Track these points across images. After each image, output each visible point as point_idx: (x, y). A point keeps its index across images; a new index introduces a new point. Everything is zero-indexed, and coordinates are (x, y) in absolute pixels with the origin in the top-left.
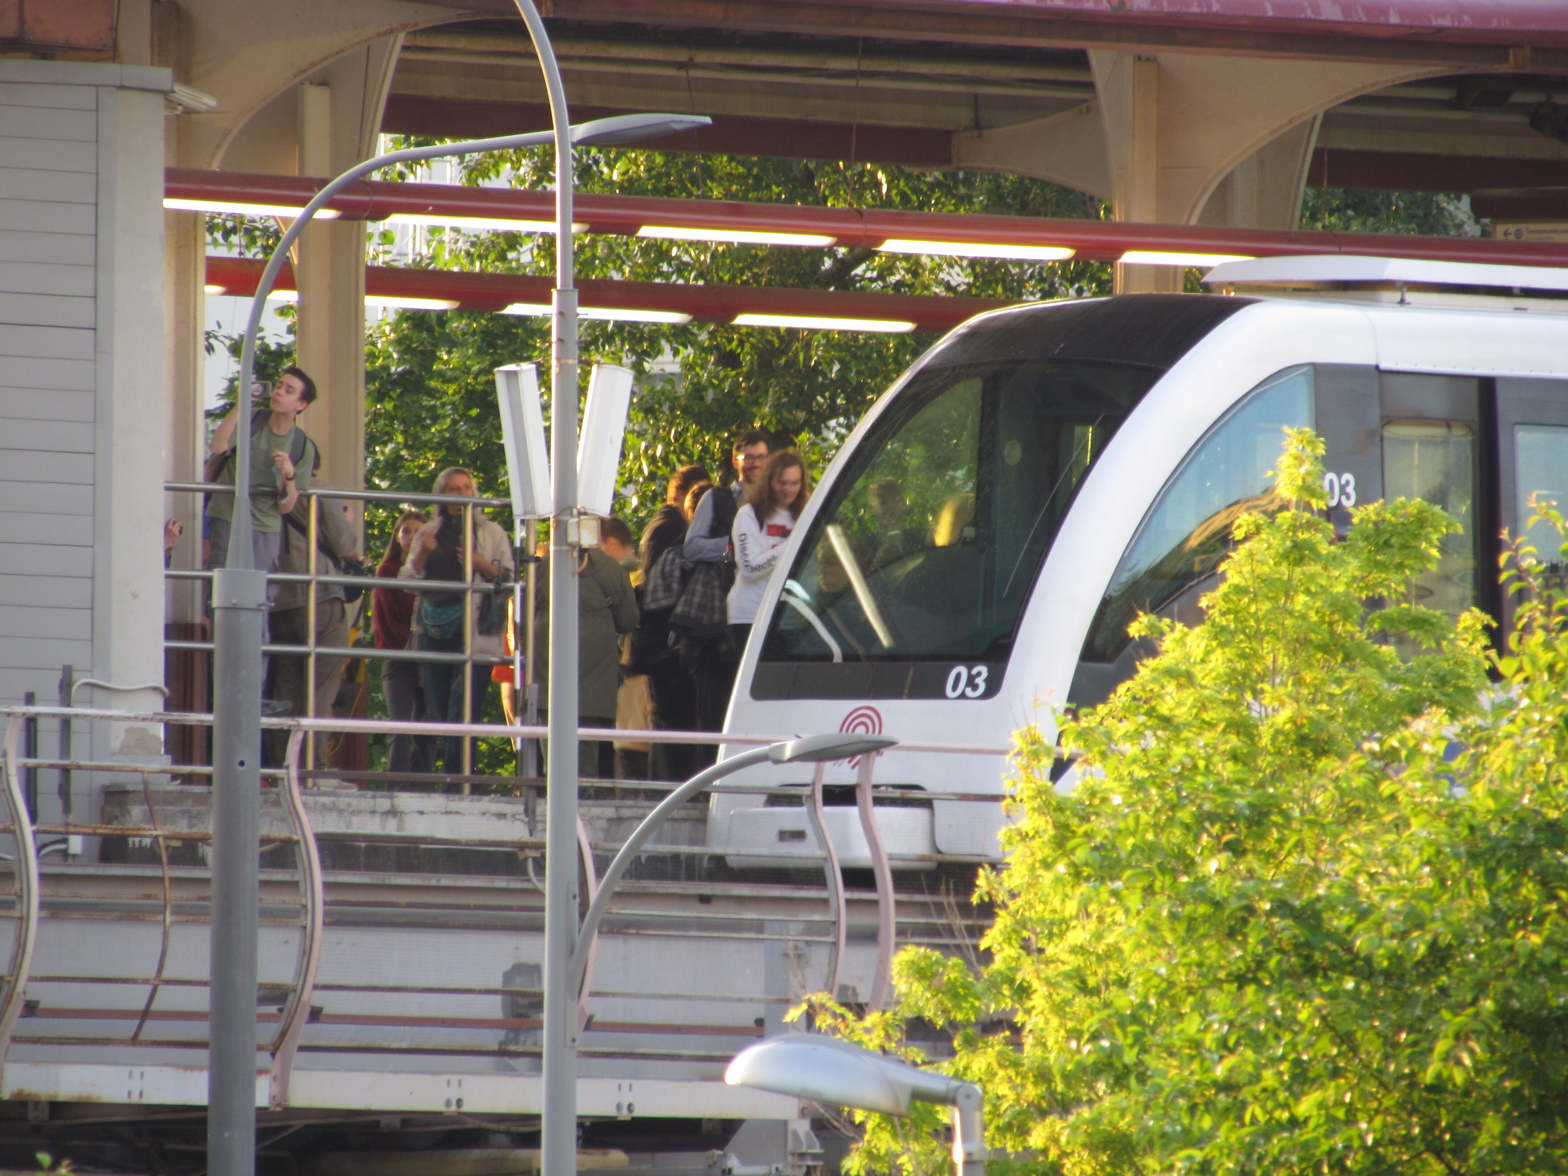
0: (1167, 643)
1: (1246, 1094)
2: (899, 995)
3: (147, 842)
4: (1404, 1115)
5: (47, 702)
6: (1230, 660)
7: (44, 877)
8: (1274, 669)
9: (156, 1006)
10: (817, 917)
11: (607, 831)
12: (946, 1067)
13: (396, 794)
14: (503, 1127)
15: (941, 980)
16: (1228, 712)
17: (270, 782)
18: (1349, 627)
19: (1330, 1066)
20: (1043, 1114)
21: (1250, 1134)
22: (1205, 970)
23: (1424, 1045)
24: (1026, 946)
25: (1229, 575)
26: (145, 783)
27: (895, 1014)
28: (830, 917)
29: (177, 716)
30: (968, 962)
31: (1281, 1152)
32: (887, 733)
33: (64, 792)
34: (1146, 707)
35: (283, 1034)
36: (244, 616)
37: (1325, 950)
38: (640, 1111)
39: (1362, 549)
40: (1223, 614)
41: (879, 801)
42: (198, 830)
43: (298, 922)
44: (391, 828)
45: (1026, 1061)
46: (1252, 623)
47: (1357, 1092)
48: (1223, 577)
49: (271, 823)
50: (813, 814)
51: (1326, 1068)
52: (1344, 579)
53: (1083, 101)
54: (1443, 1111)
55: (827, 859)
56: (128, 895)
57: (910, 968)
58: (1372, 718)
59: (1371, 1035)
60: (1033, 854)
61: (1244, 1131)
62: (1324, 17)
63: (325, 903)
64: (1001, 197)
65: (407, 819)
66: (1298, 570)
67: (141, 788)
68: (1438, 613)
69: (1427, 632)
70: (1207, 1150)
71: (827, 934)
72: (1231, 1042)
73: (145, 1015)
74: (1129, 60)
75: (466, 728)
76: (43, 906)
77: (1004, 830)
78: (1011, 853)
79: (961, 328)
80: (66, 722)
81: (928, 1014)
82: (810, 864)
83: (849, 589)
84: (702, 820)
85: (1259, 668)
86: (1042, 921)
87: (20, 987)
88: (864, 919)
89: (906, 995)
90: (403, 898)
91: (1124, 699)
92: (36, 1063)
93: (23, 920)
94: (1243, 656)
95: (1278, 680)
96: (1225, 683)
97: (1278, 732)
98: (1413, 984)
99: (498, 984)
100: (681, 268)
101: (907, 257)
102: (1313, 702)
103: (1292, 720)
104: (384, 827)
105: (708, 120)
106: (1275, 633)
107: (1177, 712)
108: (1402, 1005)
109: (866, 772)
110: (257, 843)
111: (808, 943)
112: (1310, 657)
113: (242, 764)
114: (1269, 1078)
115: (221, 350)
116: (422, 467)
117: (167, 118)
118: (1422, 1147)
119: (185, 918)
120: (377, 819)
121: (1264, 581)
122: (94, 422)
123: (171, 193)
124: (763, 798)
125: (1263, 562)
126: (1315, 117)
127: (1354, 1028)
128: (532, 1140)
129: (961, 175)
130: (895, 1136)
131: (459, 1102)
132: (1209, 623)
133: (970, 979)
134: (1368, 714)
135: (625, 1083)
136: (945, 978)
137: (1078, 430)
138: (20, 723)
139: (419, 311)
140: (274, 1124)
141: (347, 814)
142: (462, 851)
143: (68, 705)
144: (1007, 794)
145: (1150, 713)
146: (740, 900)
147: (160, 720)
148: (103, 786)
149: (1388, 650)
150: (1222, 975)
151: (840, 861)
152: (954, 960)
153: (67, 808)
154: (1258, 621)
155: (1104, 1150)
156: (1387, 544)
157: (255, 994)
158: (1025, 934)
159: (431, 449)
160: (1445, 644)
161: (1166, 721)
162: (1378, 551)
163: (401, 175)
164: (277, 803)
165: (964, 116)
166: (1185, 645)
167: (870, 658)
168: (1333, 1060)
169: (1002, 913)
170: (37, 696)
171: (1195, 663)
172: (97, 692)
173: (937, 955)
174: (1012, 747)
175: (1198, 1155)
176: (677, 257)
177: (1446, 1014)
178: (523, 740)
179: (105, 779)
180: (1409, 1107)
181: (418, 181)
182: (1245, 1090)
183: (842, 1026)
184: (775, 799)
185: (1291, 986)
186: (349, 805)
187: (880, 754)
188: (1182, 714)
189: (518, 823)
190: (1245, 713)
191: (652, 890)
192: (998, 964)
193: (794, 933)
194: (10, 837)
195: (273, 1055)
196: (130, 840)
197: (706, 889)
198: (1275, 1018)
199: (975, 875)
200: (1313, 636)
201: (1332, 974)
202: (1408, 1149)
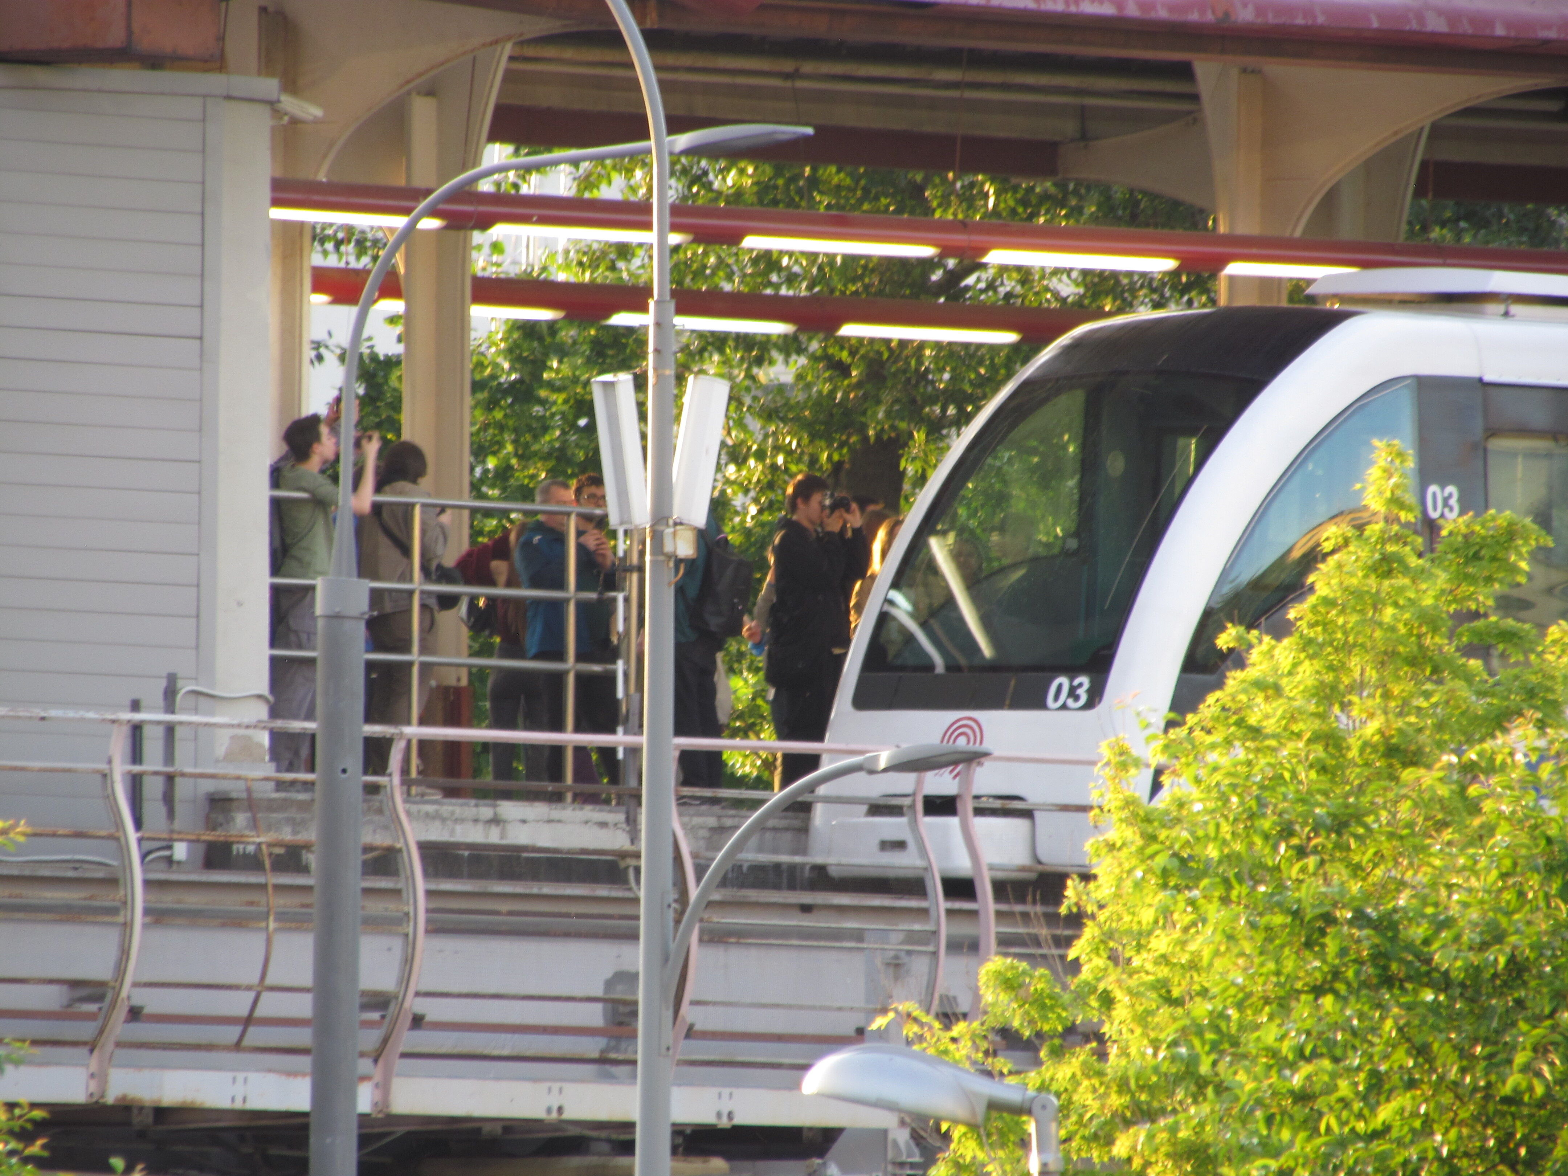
0: (1255, 656)
1: (1320, 1104)
2: (986, 1005)
3: (251, 849)
4: (1479, 1128)
5: (152, 709)
6: (1318, 672)
7: (148, 884)
8: (1362, 682)
9: (259, 1012)
10: (917, 927)
11: (709, 840)
12: (1033, 1078)
13: (499, 802)
14: (604, 1134)
15: (1028, 990)
16: (1316, 724)
17: (373, 789)
18: (1437, 639)
19: (1406, 1077)
20: (1128, 1123)
21: (1326, 1144)
22: (1283, 979)
23: (1502, 1056)
24: (1114, 958)
25: (1317, 586)
26: (248, 790)
27: (982, 1024)
28: (929, 927)
29: (279, 724)
30: (1054, 972)
31: (1356, 1162)
32: (987, 746)
33: (169, 798)
34: (1235, 718)
35: (385, 1041)
36: (348, 625)
37: (1402, 961)
38: (740, 1119)
39: (1451, 561)
40: (1312, 626)
41: (980, 812)
42: (303, 837)
43: (400, 929)
44: (494, 837)
45: (1109, 1071)
46: (1339, 635)
47: (1432, 1105)
48: (1312, 589)
49: (374, 831)
50: (914, 825)
51: (1401, 1079)
52: (1431, 593)
53: (1189, 113)
54: (1518, 1124)
55: (928, 869)
56: (231, 902)
57: (997, 979)
58: (1460, 731)
59: (1447, 1048)
60: (1120, 865)
61: (1319, 1141)
62: (1429, 28)
63: (428, 911)
64: (1112, 209)
65: (509, 827)
66: (1386, 583)
67: (244, 795)
68: (1527, 626)
69: (1516, 644)
70: (1282, 1160)
71: (927, 944)
72: (1308, 1051)
73: (248, 1021)
74: (1234, 72)
75: (569, 738)
76: (147, 912)
77: (1092, 840)
78: (1099, 864)
79: (1065, 339)
80: (170, 730)
81: (1016, 1024)
82: (909, 874)
83: (950, 600)
84: (804, 830)
85: (1346, 681)
86: (1128, 932)
87: (124, 993)
88: (964, 929)
89: (993, 1005)
90: (504, 906)
91: (1213, 709)
92: (139, 1067)
93: (127, 926)
94: (1331, 668)
95: (1365, 694)
96: (1313, 695)
97: (1366, 744)
98: (1490, 996)
99: (599, 992)
100: (791, 279)
101: (1019, 269)
102: (1401, 714)
103: (1380, 732)
104: (487, 836)
105: (809, 131)
106: (1362, 646)
107: (1265, 724)
108: (1479, 1017)
109: (966, 782)
110: (359, 851)
111: (909, 953)
112: (1397, 669)
113: (344, 771)
114: (1344, 1088)
115: (331, 359)
116: (532, 477)
117: (273, 129)
118: (1497, 1159)
119: (288, 925)
120: (480, 827)
121: (1352, 593)
122: (200, 430)
123: (277, 202)
124: (865, 808)
125: (1352, 574)
126: (1422, 129)
127: (1431, 1039)
128: (627, 1148)
129: (1071, 186)
130: (981, 1145)
131: (560, 1109)
132: (1297, 635)
133: (1057, 990)
134: (1456, 727)
135: (726, 1091)
136: (1032, 989)
137: (1181, 442)
138: (126, 730)
139: (528, 321)
140: (377, 1130)
141: (449, 822)
142: (563, 859)
143: (173, 712)
144: (1095, 803)
145: (1240, 723)
146: (841, 909)
147: (264, 728)
148: (207, 794)
149: (1475, 664)
150: (1299, 985)
151: (941, 871)
152: (1041, 971)
153: (171, 814)
154: (1346, 633)
155: (1188, 1161)
156: (1476, 557)
157: (357, 1001)
158: (1112, 944)
159: (541, 459)
160: (1533, 657)
161: (1256, 732)
162: (1466, 563)
163: (516, 186)
164: (380, 811)
165: (1070, 127)
166: (1272, 657)
167: (972, 669)
168: (1409, 1071)
169: (1090, 923)
170: (143, 704)
171: (1282, 675)
172: (202, 699)
173: (1024, 965)
174: (1101, 757)
175: (1274, 1165)
176: (788, 268)
177: (1523, 1026)
178: (625, 750)
179: (208, 786)
180: (1484, 1119)
181: (532, 192)
182: (1320, 1100)
183: (928, 1035)
184: (877, 809)
185: (1368, 996)
186: (453, 813)
187: (980, 764)
188: (1270, 726)
189: (619, 832)
190: (1335, 725)
191: (753, 899)
192: (1086, 974)
193: (895, 943)
194: (113, 844)
195: (376, 1061)
196: (235, 847)
197: (807, 898)
198: (1352, 1027)
199: (1064, 887)
200: (1401, 649)
201: (1409, 986)
202: (1482, 1161)
